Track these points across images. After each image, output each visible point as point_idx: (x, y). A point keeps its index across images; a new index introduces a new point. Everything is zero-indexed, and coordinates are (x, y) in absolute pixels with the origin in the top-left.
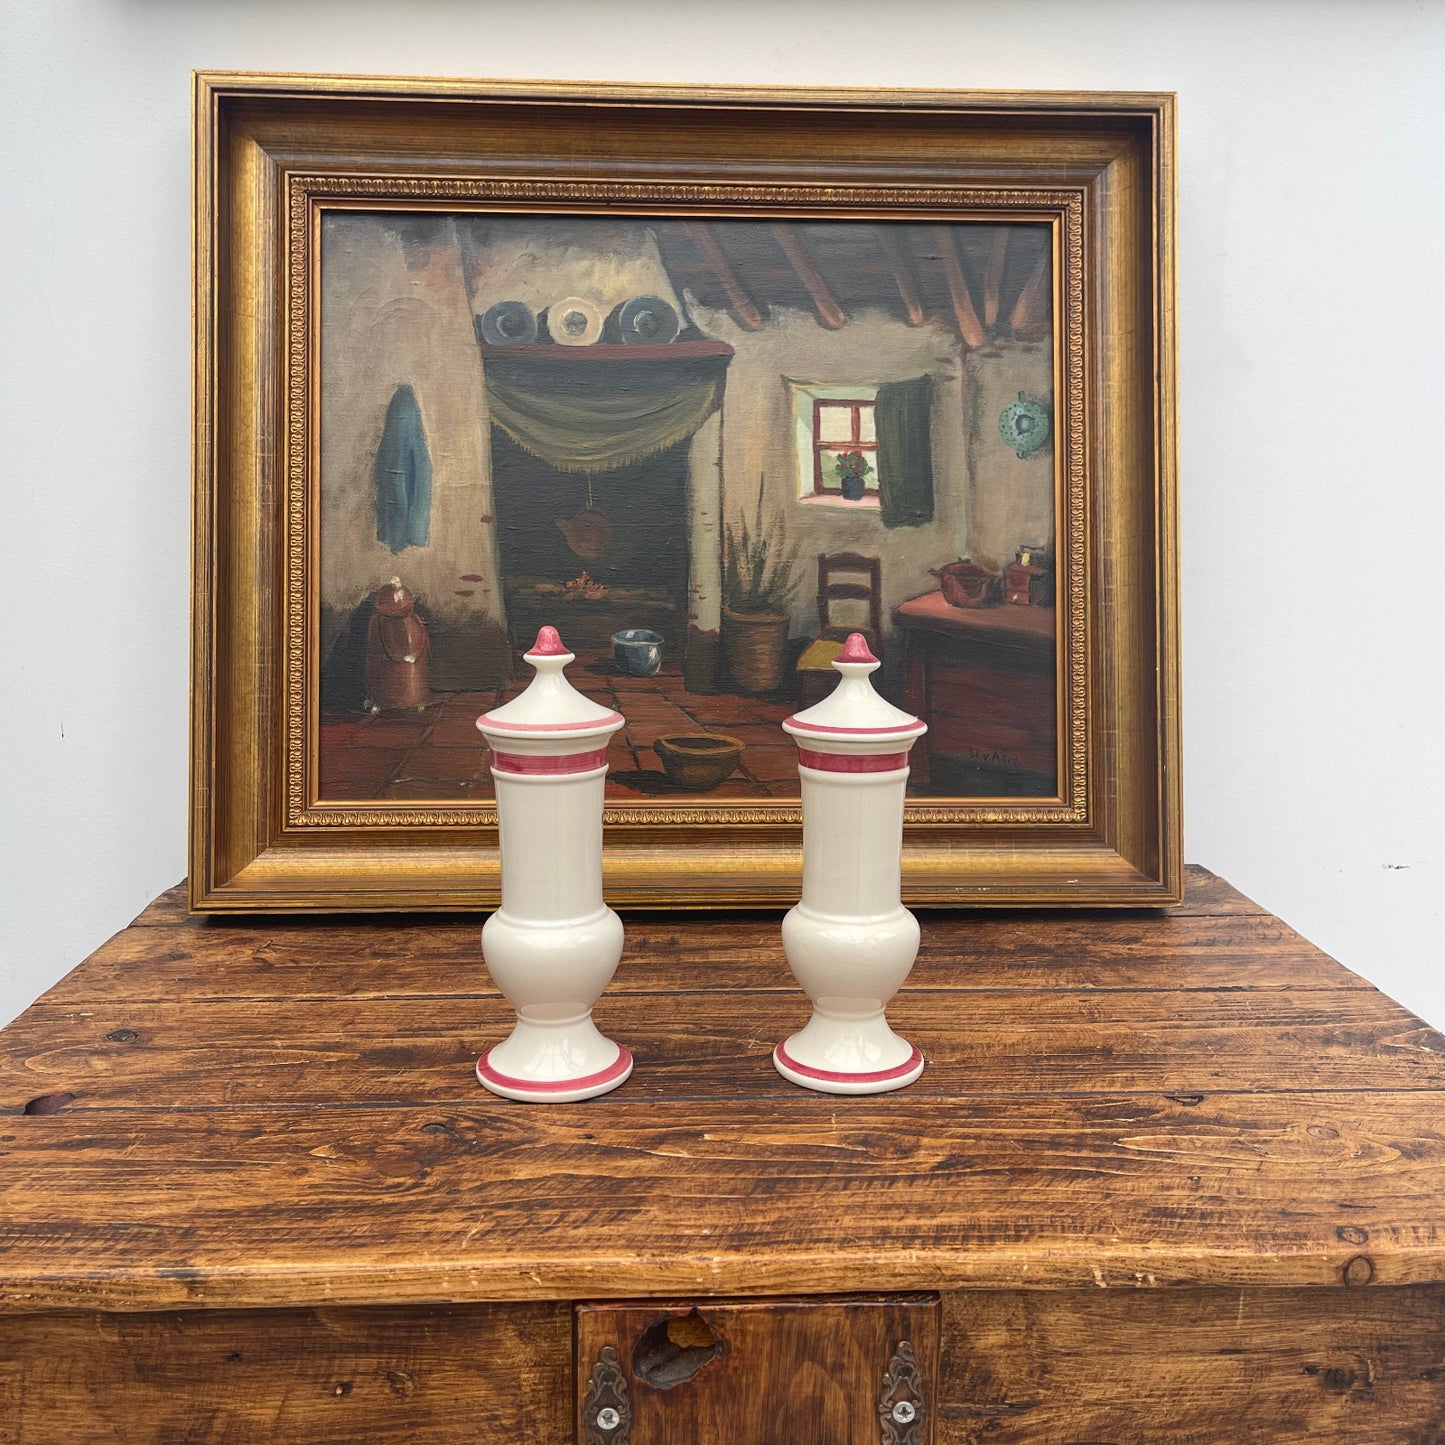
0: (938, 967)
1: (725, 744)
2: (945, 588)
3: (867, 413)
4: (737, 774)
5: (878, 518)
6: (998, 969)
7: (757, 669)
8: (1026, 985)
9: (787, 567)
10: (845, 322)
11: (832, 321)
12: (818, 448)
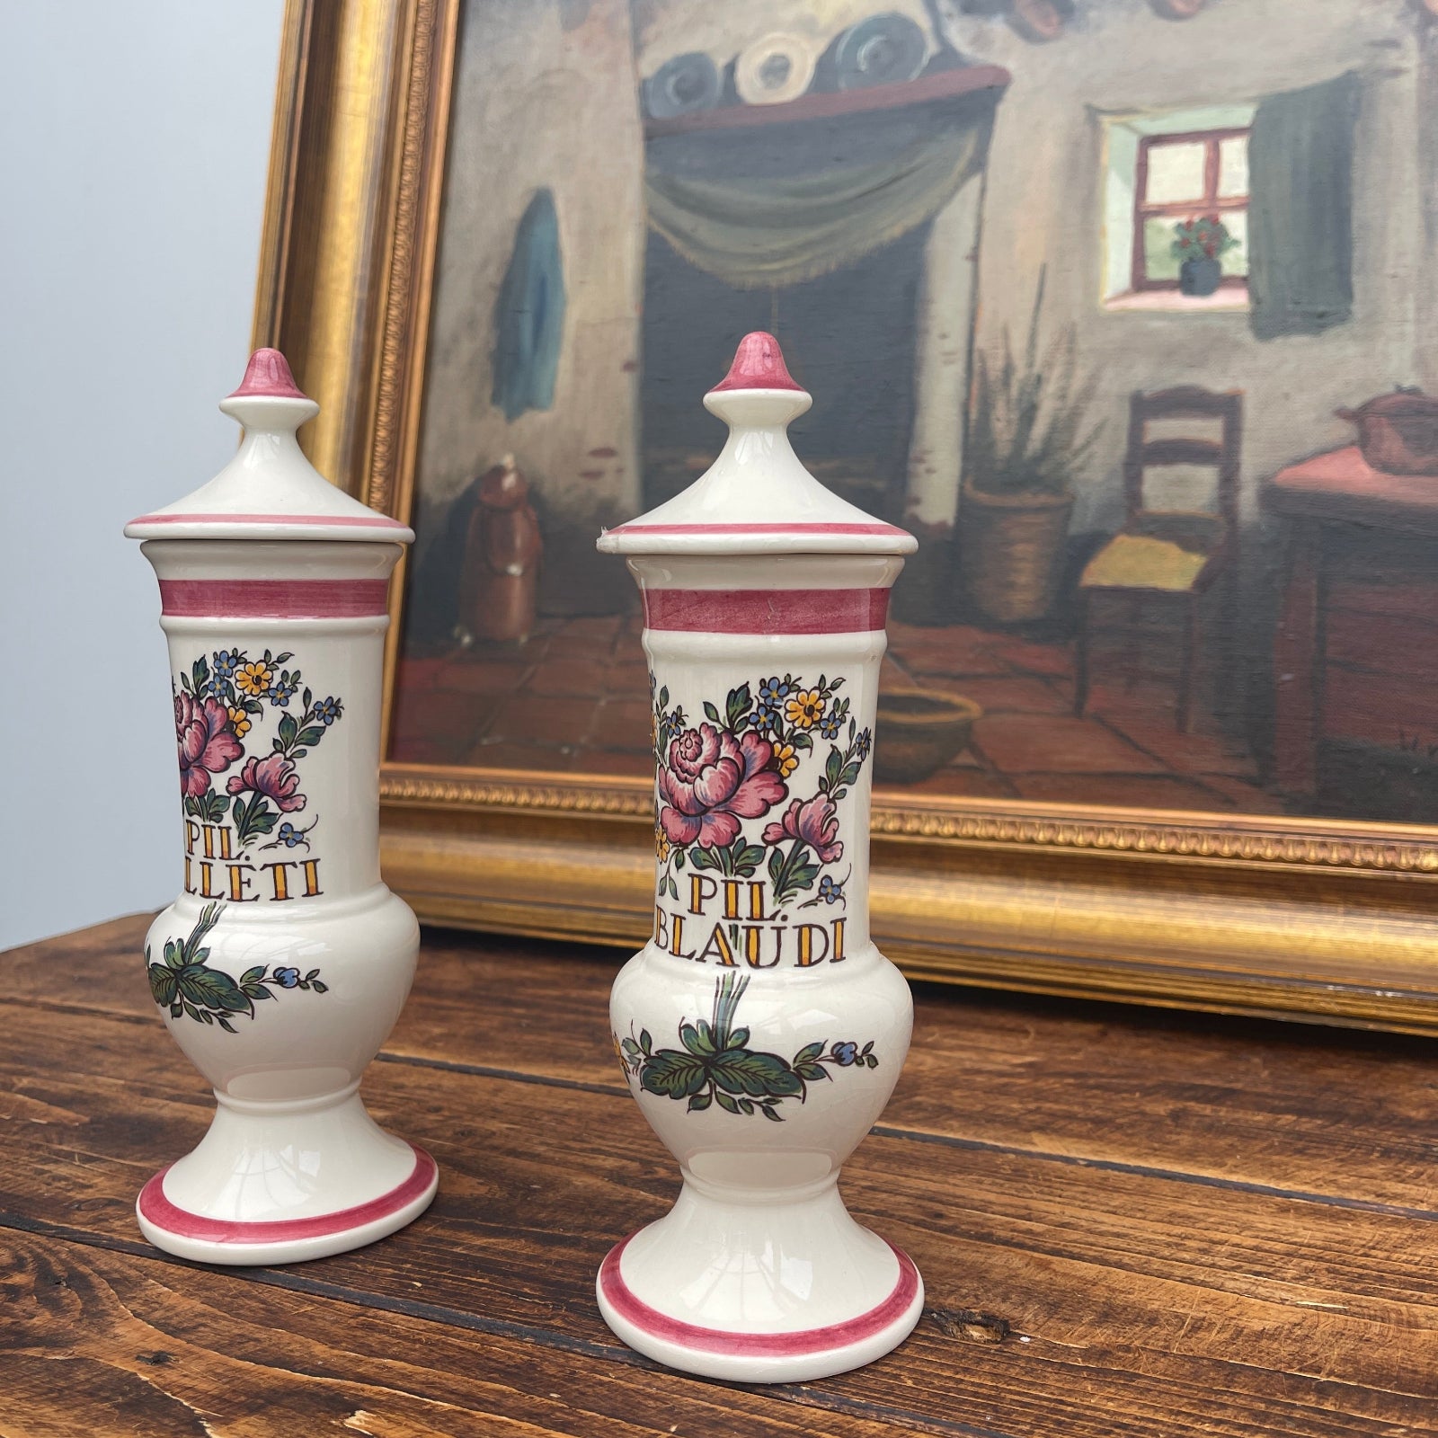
1: (948, 707)
2: (1364, 442)
3: (1234, 153)
4: (965, 758)
5: (1244, 324)
6: (1356, 1153)
7: (1011, 586)
8: (1395, 1197)
9: (1075, 415)
10: (1203, 4)
11: (1181, 7)
12: (1142, 215)
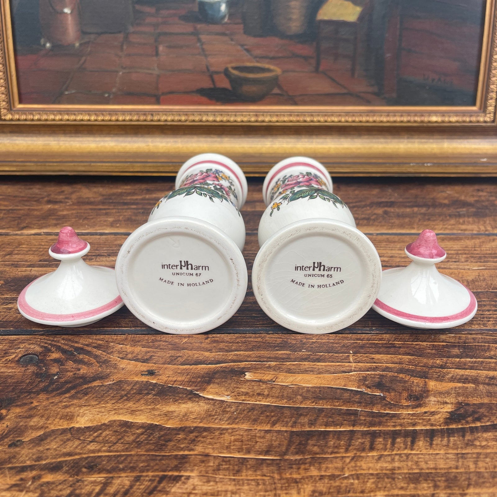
0: (403, 216)
1: (269, 70)
4: (276, 91)
7: (290, 19)
8: (465, 230)
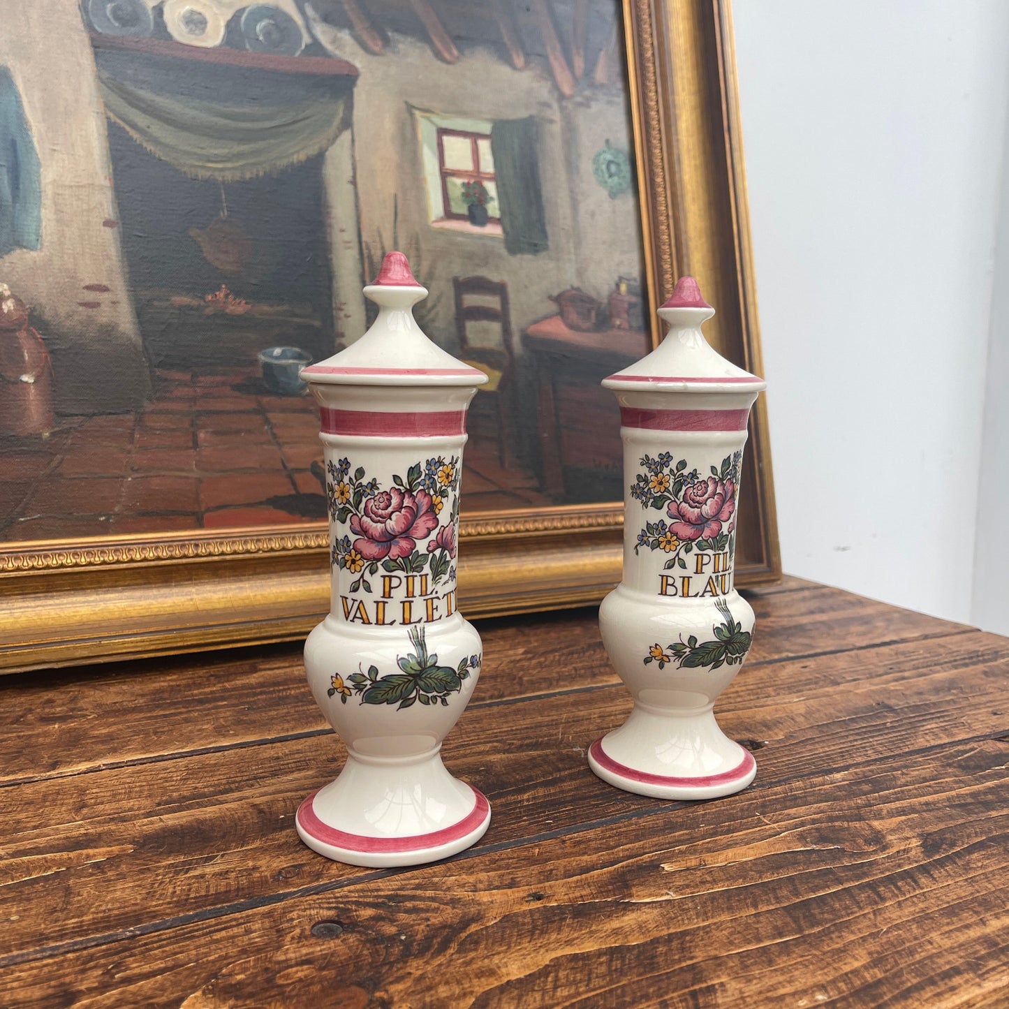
2: (561, 314)
3: (484, 146)
5: (502, 245)
10: (458, 58)
11: (446, 55)
12: (445, 174)
